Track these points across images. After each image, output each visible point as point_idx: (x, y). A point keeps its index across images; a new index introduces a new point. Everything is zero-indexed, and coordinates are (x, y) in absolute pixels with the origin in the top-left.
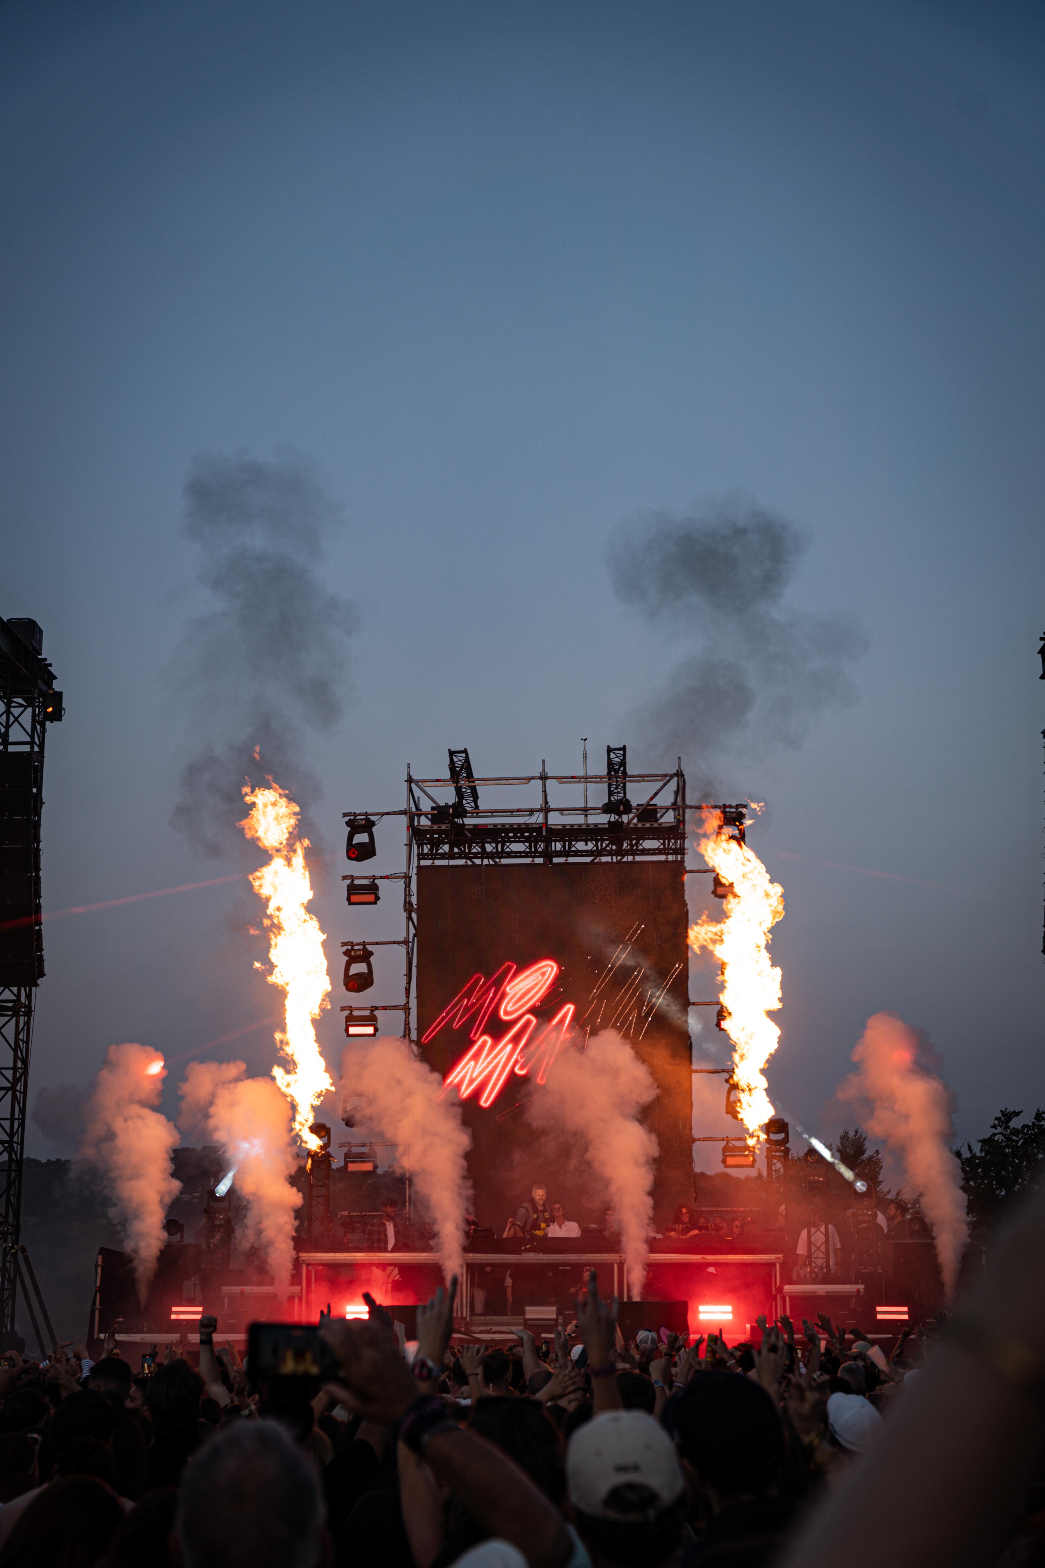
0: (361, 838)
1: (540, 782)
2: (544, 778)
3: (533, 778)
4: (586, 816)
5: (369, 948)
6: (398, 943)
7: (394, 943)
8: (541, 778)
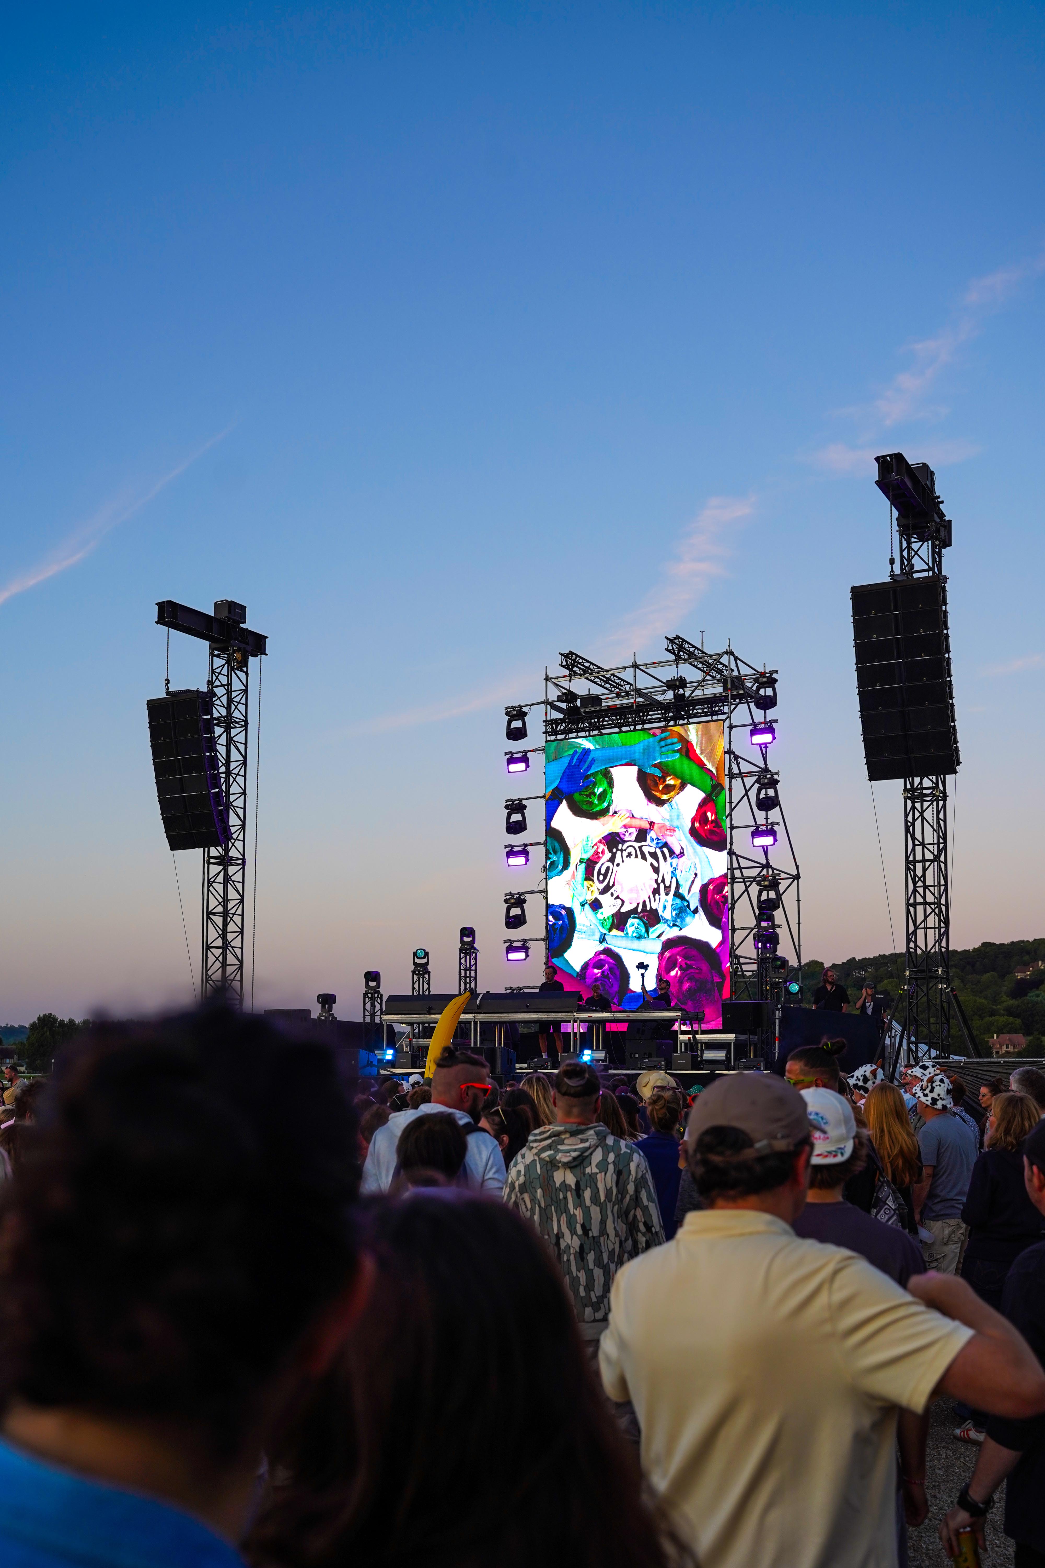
0: (517, 724)
1: (632, 669)
2: (635, 666)
3: (627, 667)
4: (703, 690)
5: (524, 802)
6: (540, 797)
7: (537, 797)
8: (632, 666)
